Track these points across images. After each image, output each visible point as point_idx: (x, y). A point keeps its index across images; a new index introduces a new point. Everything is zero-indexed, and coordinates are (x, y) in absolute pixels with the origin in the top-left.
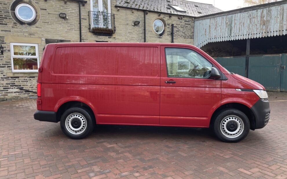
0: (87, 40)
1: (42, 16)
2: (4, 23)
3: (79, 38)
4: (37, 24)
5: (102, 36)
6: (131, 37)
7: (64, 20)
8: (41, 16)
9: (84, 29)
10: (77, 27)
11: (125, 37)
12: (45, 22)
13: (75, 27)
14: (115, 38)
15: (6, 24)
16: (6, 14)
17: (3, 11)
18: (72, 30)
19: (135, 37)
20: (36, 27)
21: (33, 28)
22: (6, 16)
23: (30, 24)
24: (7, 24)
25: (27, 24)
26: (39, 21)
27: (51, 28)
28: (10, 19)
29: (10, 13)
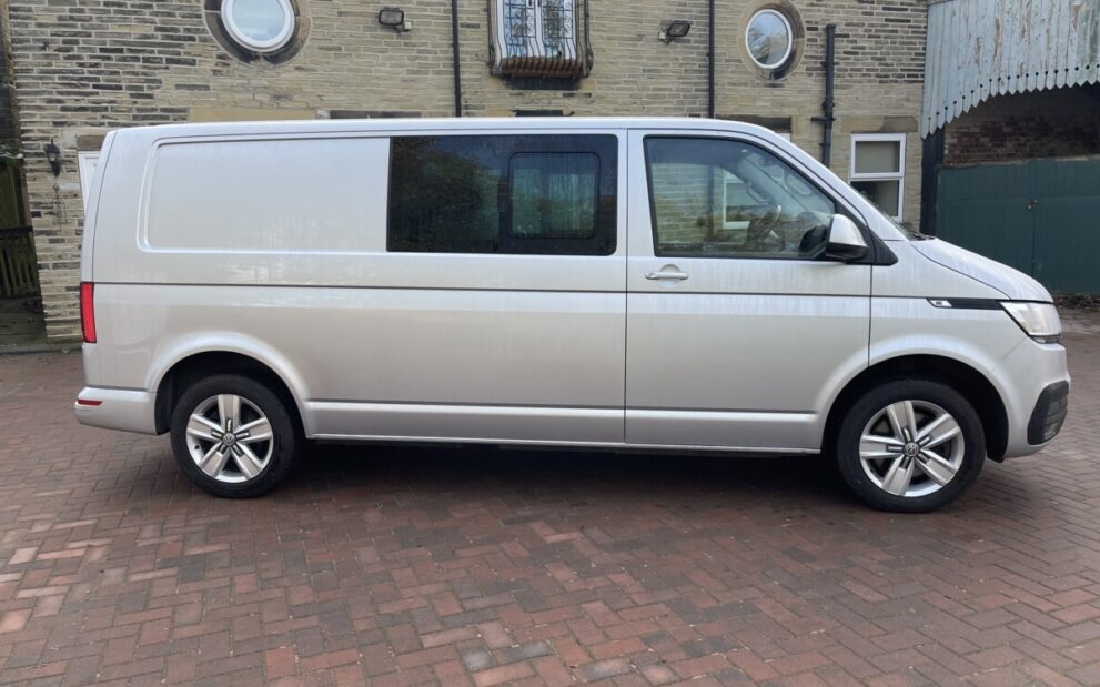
0: (483, 107)
1: (316, 26)
2: (183, 56)
3: (454, 103)
4: (300, 58)
5: (539, 89)
6: (654, 89)
7: (395, 34)
8: (312, 25)
9: (471, 66)
10: (446, 59)
11: (630, 89)
12: (328, 49)
13: (438, 59)
14: (590, 95)
15: (193, 63)
16: (191, 23)
17: (178, 12)
18: (427, 73)
19: (670, 89)
20: (298, 68)
21: (286, 74)
22: (188, 30)
23: (276, 57)
24: (195, 61)
25: (265, 58)
26: (307, 43)
27: (350, 70)
28: (204, 40)
29: (204, 19)
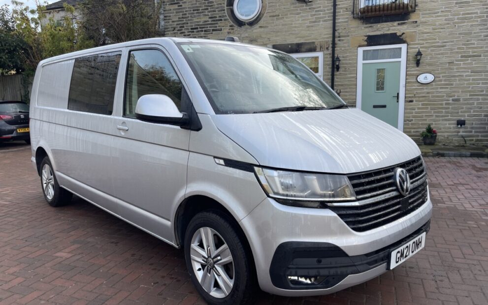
0: (348, 36)
1: (270, 7)
2: (218, 28)
3: (332, 36)
4: (261, 23)
6: (463, 14)
7: (305, 5)
8: (268, 6)
9: (342, 15)
10: (330, 13)
11: (445, 16)
12: (273, 16)
13: (326, 14)
14: (416, 22)
16: (221, 14)
17: (217, 10)
18: (319, 22)
20: (261, 27)
21: (256, 30)
22: (220, 17)
23: (251, 23)
24: (221, 29)
25: (248, 24)
26: (265, 15)
27: (283, 25)
28: (225, 20)
29: (226, 11)
